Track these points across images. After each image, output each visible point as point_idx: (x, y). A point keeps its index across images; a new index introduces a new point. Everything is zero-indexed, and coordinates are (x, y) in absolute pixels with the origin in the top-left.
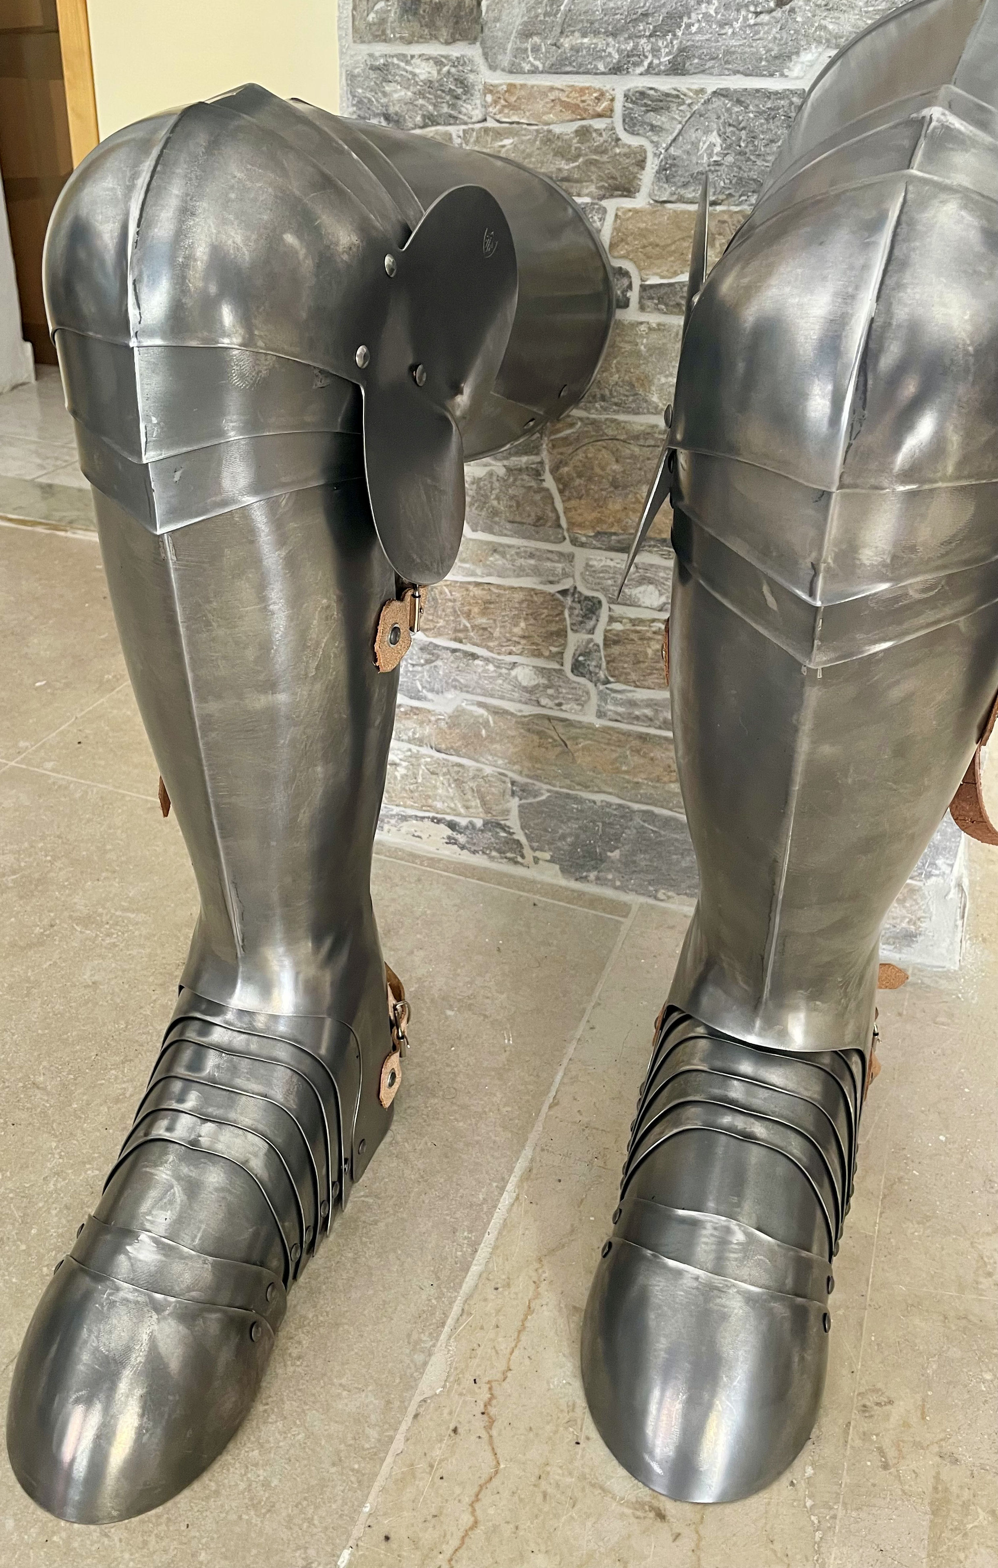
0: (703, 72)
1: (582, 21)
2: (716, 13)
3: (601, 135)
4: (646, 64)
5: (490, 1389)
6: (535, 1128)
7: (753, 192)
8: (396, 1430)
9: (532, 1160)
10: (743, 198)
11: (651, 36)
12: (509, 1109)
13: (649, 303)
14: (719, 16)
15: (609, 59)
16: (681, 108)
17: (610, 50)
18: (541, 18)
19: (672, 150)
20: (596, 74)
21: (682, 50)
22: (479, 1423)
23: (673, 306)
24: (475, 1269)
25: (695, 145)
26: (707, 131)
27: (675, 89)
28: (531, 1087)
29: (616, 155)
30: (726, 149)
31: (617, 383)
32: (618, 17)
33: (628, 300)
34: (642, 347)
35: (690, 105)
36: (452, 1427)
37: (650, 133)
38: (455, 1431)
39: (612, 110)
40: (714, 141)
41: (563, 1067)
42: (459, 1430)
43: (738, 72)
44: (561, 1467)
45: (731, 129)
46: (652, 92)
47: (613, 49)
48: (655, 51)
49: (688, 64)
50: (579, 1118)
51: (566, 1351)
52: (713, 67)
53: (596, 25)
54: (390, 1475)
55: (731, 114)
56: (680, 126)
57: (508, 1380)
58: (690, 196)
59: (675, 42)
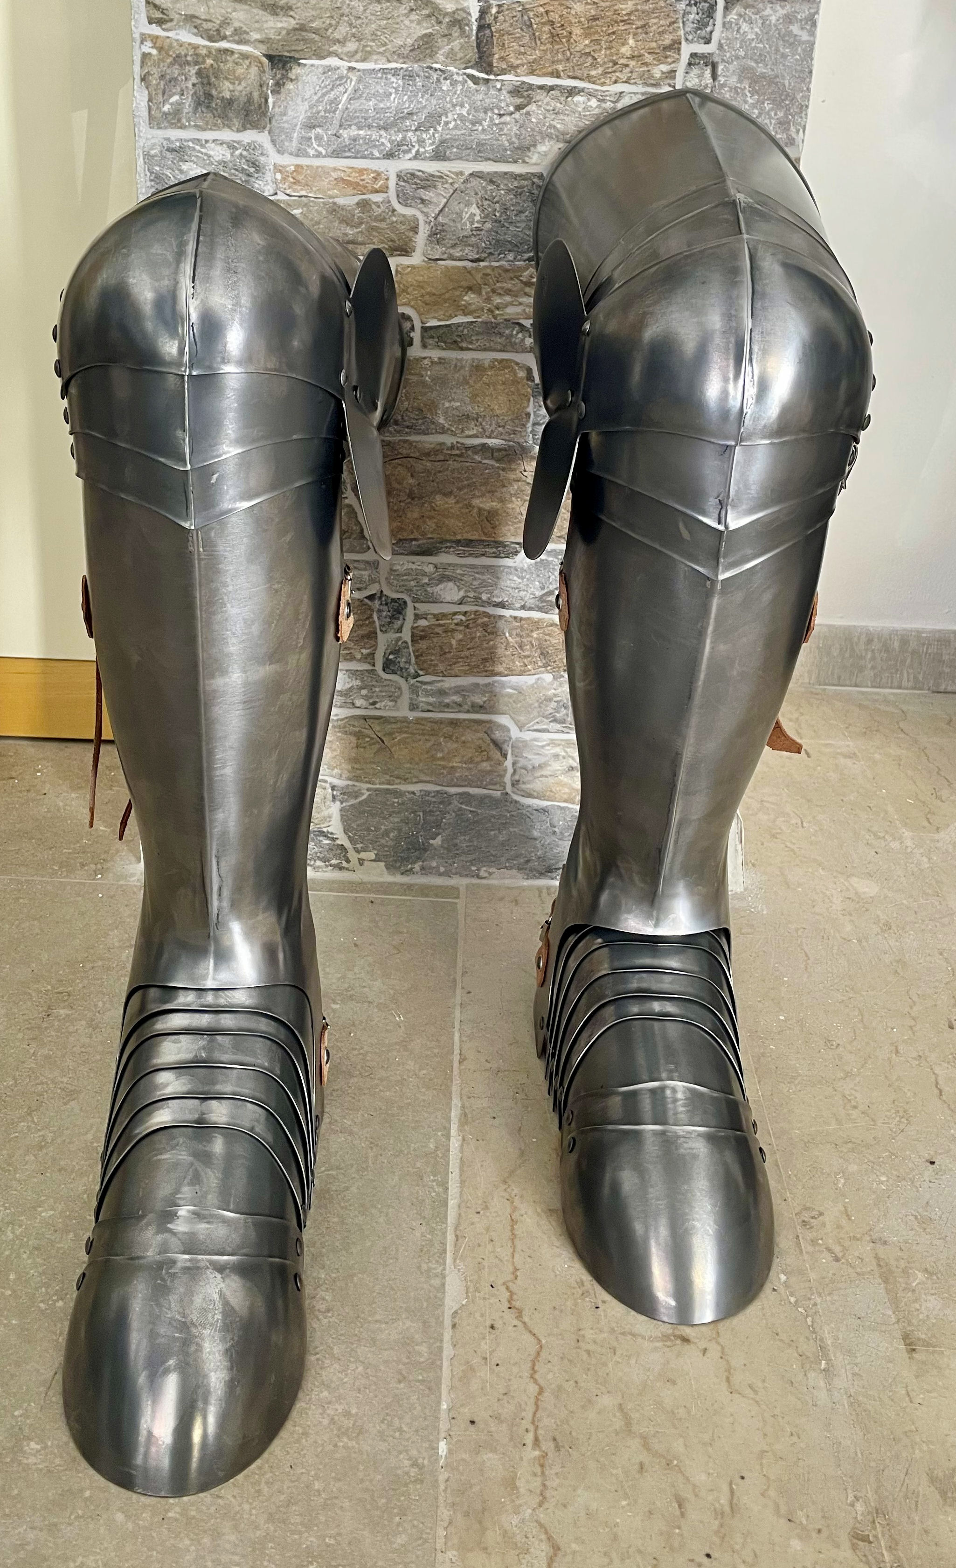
0: (461, 158)
1: (358, 117)
2: (469, 114)
3: (379, 207)
4: (414, 151)
5: (508, 1288)
6: (454, 1083)
7: (509, 251)
8: (442, 1341)
9: (463, 1107)
10: (502, 256)
11: (416, 130)
12: (425, 1072)
13: (431, 341)
14: (471, 117)
15: (382, 148)
16: (445, 186)
17: (383, 140)
18: (322, 113)
19: (440, 219)
20: (372, 159)
21: (442, 142)
22: (509, 1316)
23: (452, 343)
24: (452, 1203)
25: (459, 215)
26: (468, 204)
27: (439, 171)
28: (436, 1051)
29: (393, 222)
30: (484, 218)
31: (407, 410)
32: (388, 115)
33: (412, 339)
34: (427, 378)
35: (451, 184)
36: (488, 1323)
37: (421, 206)
38: (492, 1327)
39: (387, 187)
40: (474, 212)
41: (456, 1029)
42: (496, 1326)
43: (489, 159)
44: (592, 1329)
45: (487, 202)
46: (420, 174)
47: (386, 140)
48: (421, 142)
49: (448, 153)
50: (488, 1066)
51: (557, 1243)
52: (469, 155)
53: (370, 120)
54: (453, 1376)
55: (486, 191)
56: (445, 200)
57: (519, 1278)
58: (458, 255)
59: (436, 135)
